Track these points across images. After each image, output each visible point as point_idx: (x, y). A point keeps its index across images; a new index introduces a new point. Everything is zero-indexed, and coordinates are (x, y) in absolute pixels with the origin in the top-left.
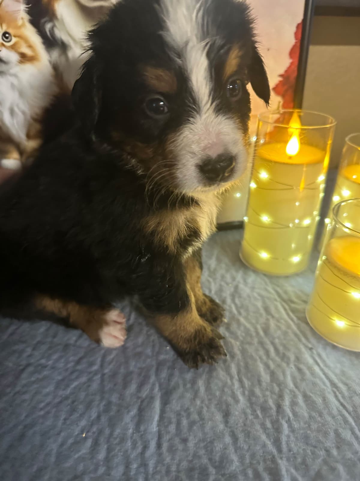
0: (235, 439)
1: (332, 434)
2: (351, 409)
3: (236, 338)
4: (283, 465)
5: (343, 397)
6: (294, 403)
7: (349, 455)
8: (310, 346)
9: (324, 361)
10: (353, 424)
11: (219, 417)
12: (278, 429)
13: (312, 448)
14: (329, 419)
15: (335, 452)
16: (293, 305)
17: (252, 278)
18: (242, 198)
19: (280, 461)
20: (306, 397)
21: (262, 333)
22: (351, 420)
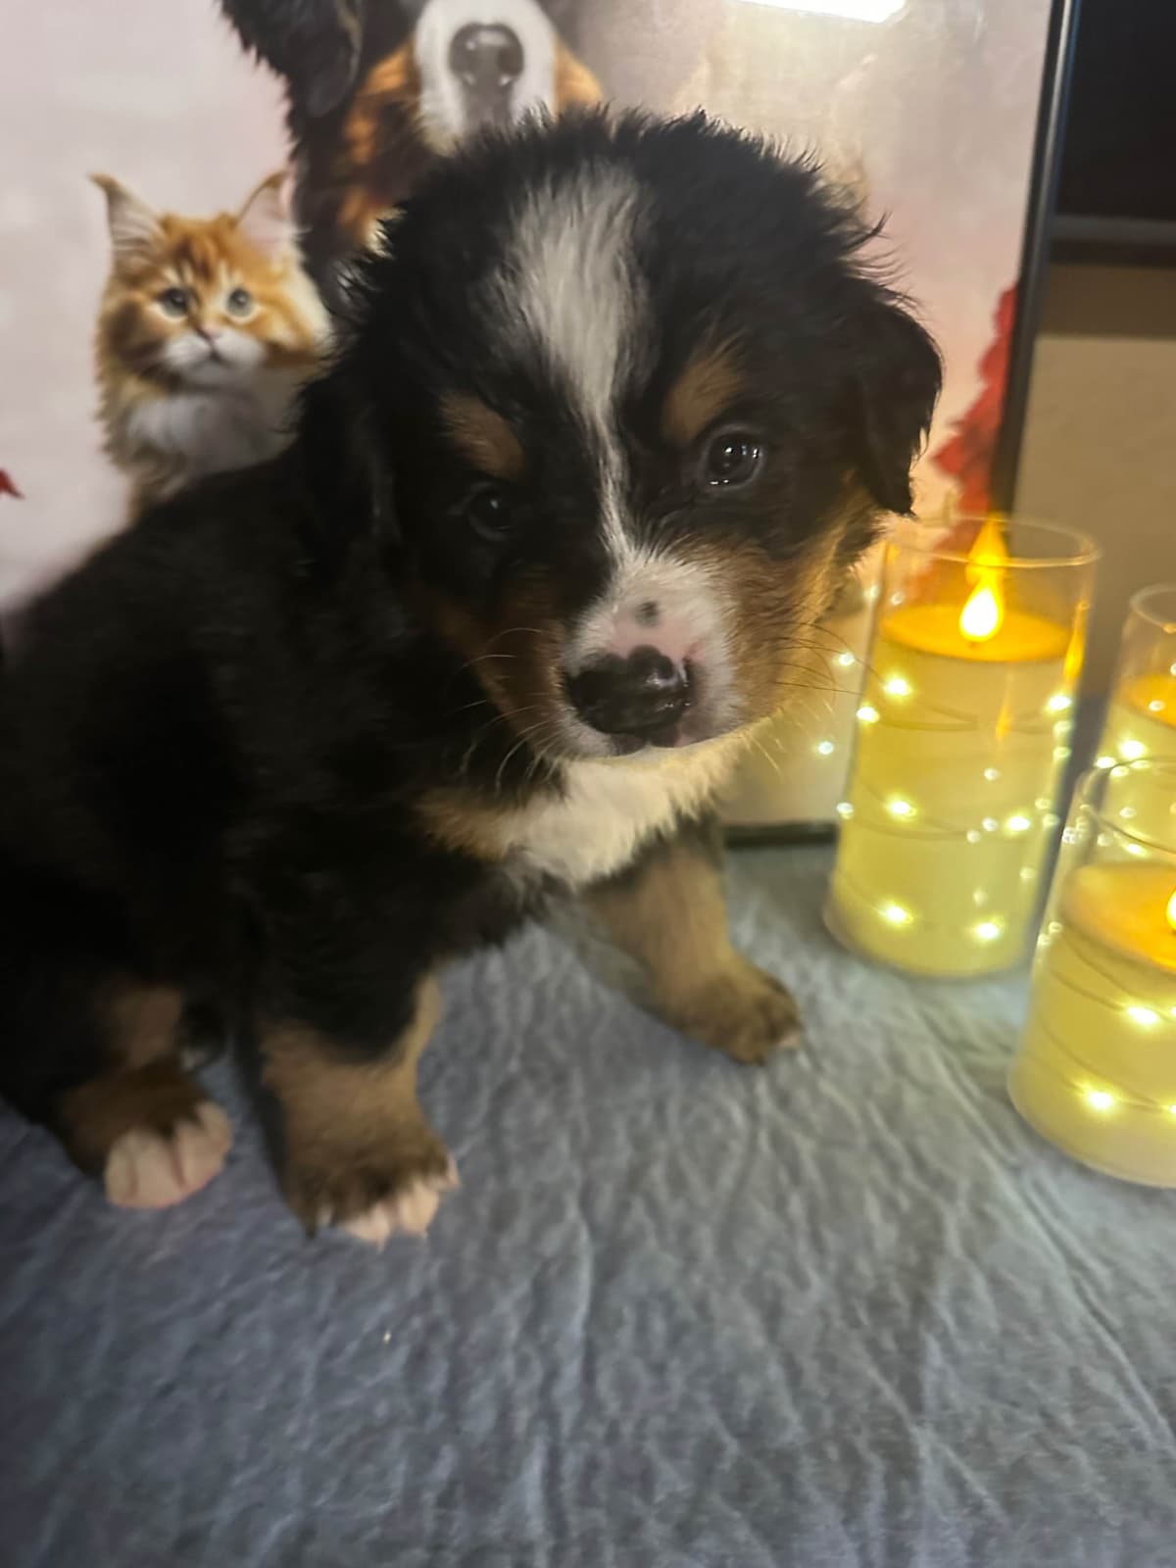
0: (794, 1373)
1: (1063, 1379)
2: (1116, 1322)
3: (808, 1129)
4: (924, 1440)
5: (1101, 1294)
6: (962, 1294)
7: (1109, 1430)
8: (1013, 1160)
9: (1050, 1203)
10: (1123, 1359)
11: (751, 1319)
12: (912, 1353)
13: (1006, 1407)
14: (1056, 1340)
15: (1067, 1420)
16: (972, 1057)
17: (857, 979)
18: (834, 755)
19: (914, 1430)
20: (996, 1282)
21: (878, 1121)
22: (1115, 1349)
